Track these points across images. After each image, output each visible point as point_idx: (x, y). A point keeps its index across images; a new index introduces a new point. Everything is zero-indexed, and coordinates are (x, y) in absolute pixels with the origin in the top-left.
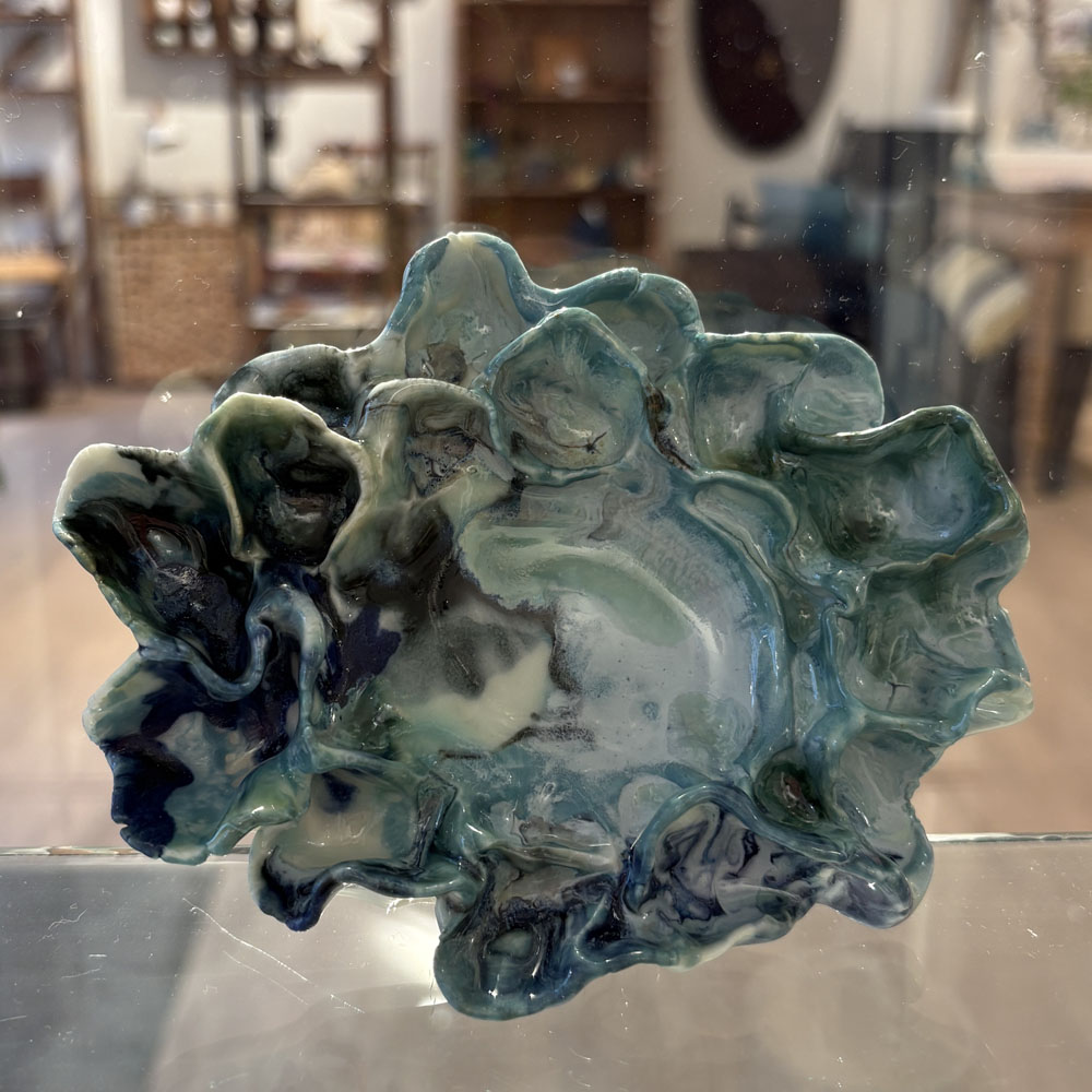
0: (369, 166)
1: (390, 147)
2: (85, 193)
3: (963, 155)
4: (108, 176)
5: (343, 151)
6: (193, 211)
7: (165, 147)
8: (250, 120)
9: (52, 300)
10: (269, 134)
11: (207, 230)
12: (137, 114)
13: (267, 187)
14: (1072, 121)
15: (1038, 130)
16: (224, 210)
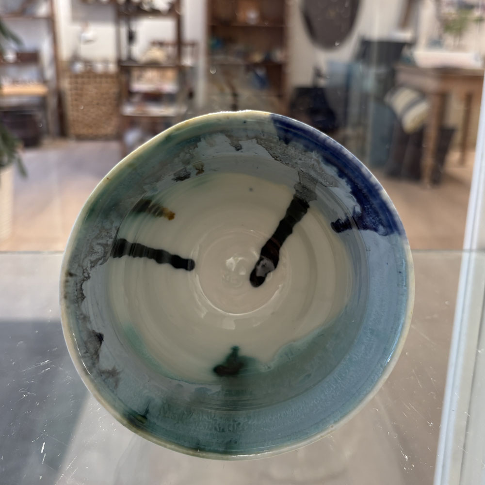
0: (171, 50)
1: (180, 42)
2: (56, 58)
3: (406, 52)
4: (65, 53)
5: (161, 44)
6: (100, 68)
7: (88, 41)
8: (124, 31)
9: (42, 102)
10: (131, 37)
11: (105, 75)
12: (77, 27)
13: (130, 58)
14: (449, 40)
15: (436, 43)
16: (112, 68)
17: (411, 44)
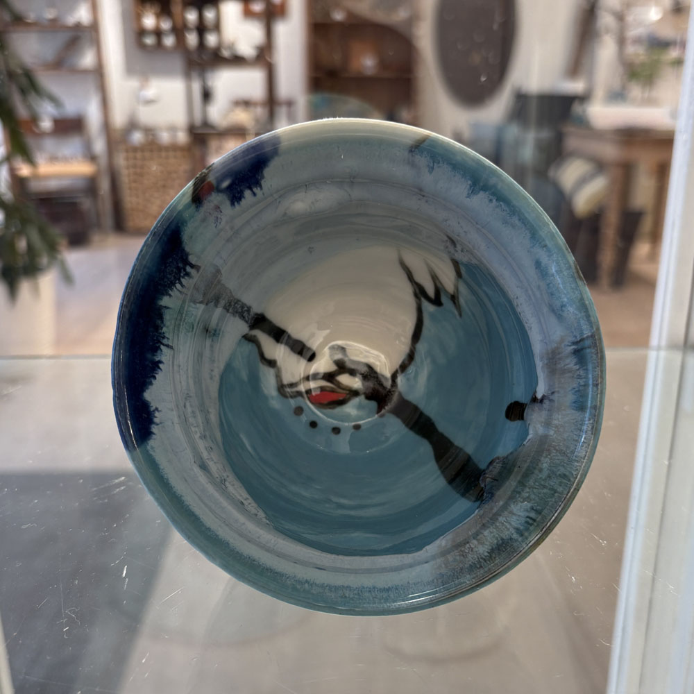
0: (260, 111)
1: (272, 102)
2: (107, 126)
3: (577, 108)
4: (119, 118)
5: (246, 104)
6: (165, 137)
7: (149, 102)
8: (196, 87)
9: (91, 186)
10: (207, 95)
11: (174, 147)
12: (134, 83)
13: (206, 124)
14: (636, 91)
15: (618, 96)
16: (182, 137)
17: (584, 98)
